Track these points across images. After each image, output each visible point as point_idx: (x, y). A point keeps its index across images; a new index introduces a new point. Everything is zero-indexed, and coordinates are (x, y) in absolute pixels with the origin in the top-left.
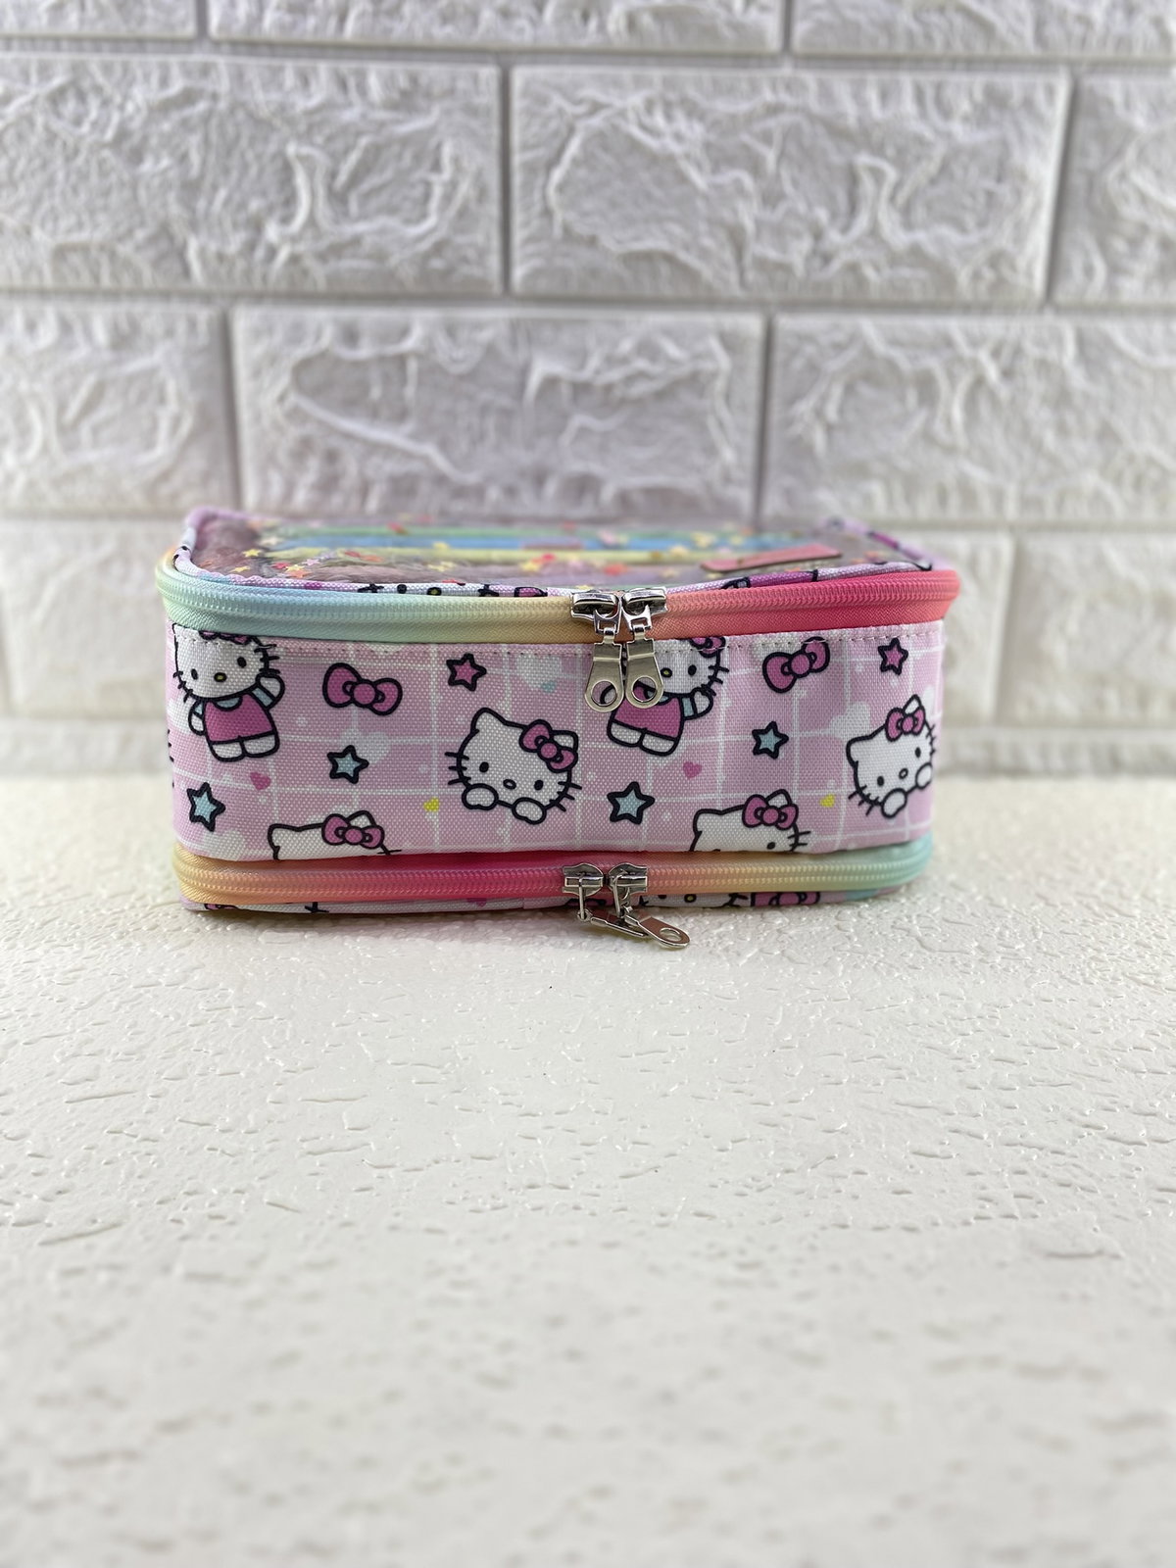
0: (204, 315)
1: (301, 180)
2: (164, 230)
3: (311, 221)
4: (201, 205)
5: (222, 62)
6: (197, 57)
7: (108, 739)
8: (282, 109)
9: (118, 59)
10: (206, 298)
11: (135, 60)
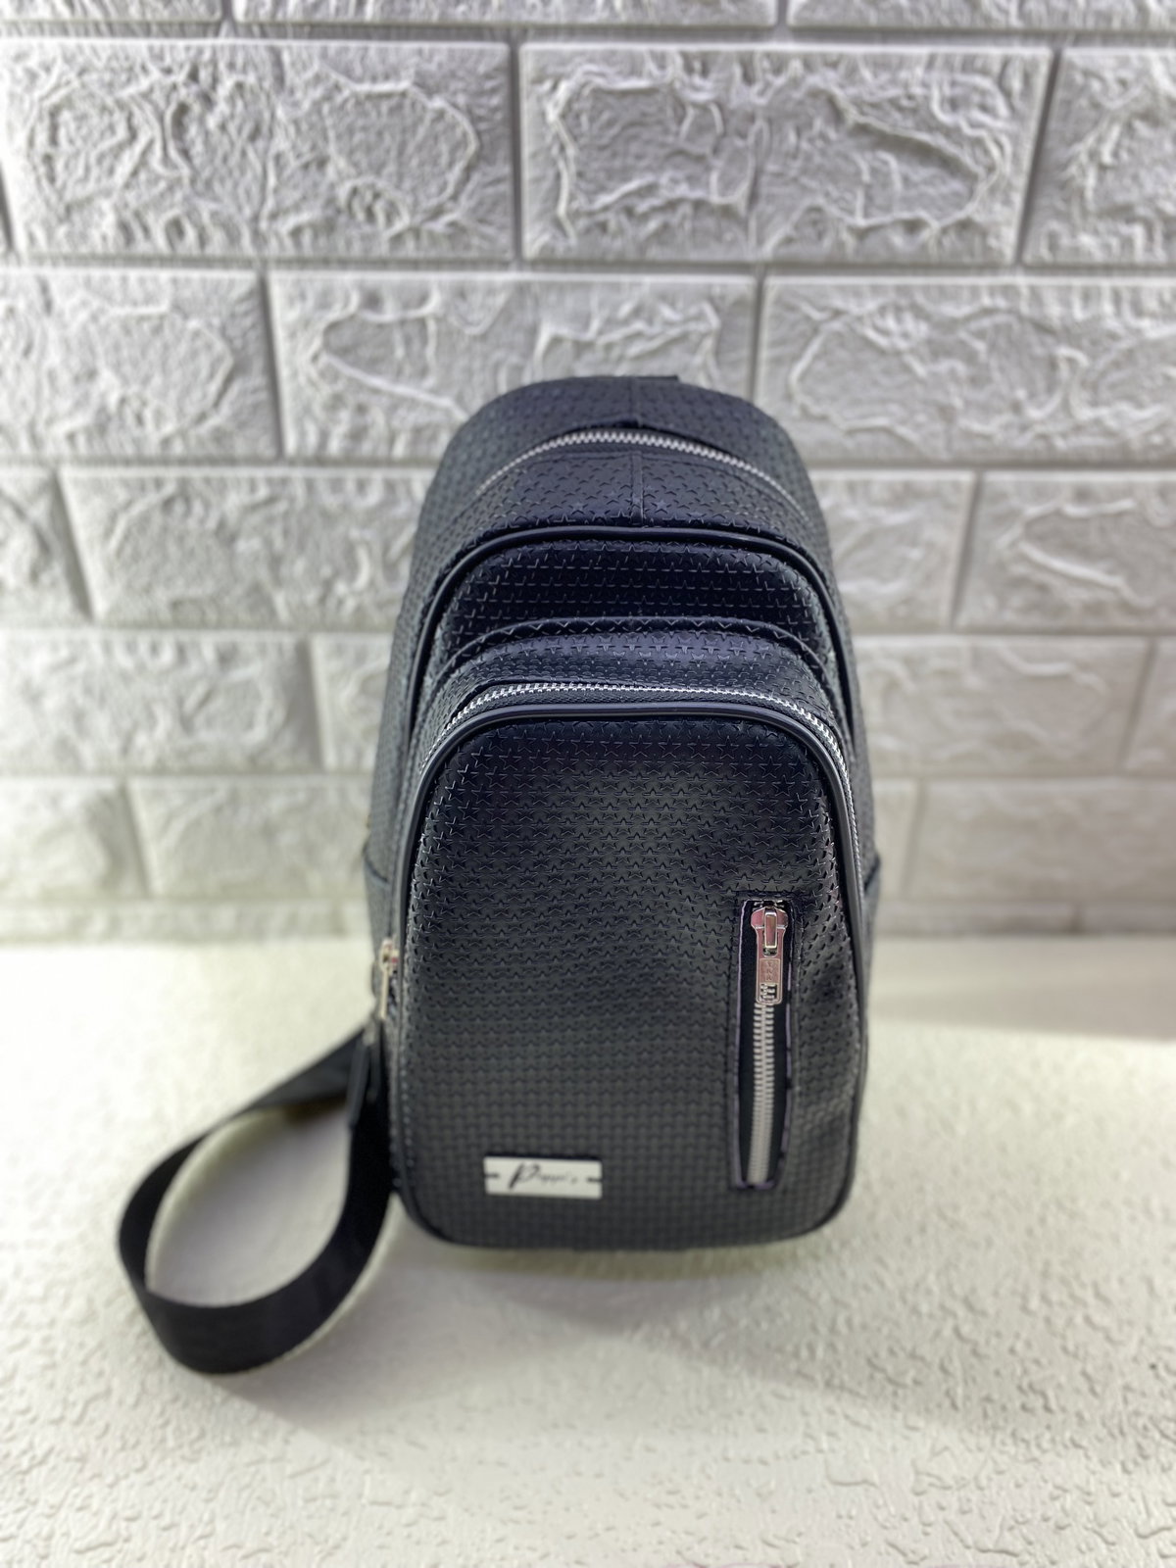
0: (288, 641)
1: (362, 556)
2: (256, 589)
3: (372, 583)
4: (284, 571)
5: (298, 474)
6: (278, 472)
7: (225, 916)
8: (346, 508)
9: (214, 473)
10: (290, 629)
11: (228, 473)
